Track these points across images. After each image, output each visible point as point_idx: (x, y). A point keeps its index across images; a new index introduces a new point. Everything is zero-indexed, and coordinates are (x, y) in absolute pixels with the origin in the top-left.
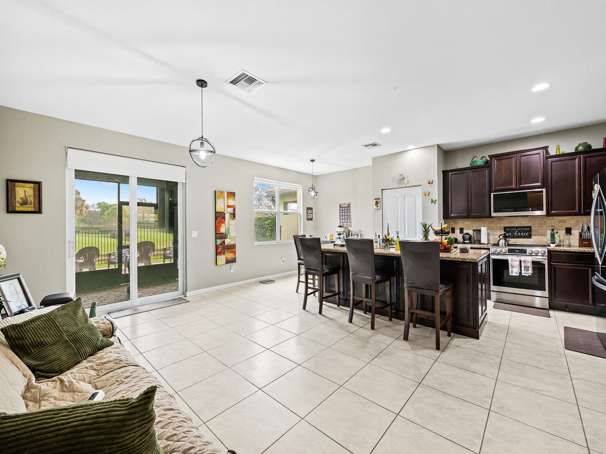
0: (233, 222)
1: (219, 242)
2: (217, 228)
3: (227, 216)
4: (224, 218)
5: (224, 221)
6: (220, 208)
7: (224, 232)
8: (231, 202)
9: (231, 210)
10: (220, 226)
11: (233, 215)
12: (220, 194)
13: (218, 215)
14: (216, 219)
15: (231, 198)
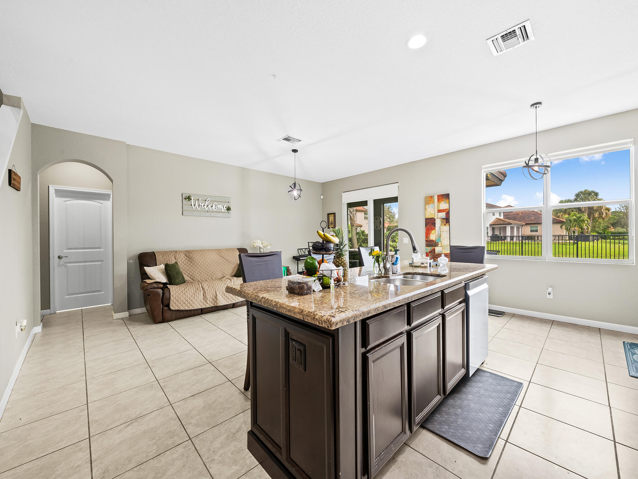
0: (446, 228)
1: (428, 249)
2: (427, 234)
3: (438, 222)
4: (434, 224)
5: (434, 227)
6: (429, 214)
7: (434, 239)
8: (444, 205)
9: (443, 215)
10: (430, 234)
11: (447, 220)
12: (429, 200)
13: (428, 221)
14: (426, 226)
15: (442, 201)
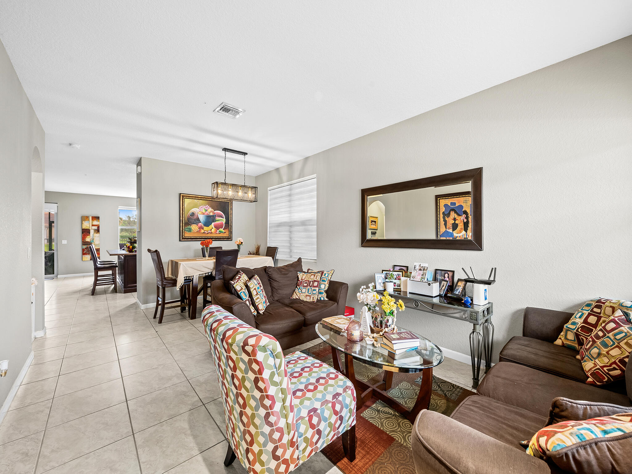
0: (97, 235)
1: (85, 247)
2: (83, 238)
3: (92, 232)
4: (89, 233)
5: (89, 234)
6: (85, 226)
7: (89, 241)
8: (95, 223)
9: (96, 228)
10: (85, 238)
11: (98, 231)
12: (84, 218)
13: (84, 230)
14: (83, 233)
15: (95, 220)
